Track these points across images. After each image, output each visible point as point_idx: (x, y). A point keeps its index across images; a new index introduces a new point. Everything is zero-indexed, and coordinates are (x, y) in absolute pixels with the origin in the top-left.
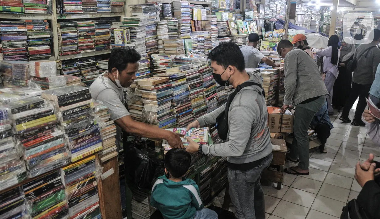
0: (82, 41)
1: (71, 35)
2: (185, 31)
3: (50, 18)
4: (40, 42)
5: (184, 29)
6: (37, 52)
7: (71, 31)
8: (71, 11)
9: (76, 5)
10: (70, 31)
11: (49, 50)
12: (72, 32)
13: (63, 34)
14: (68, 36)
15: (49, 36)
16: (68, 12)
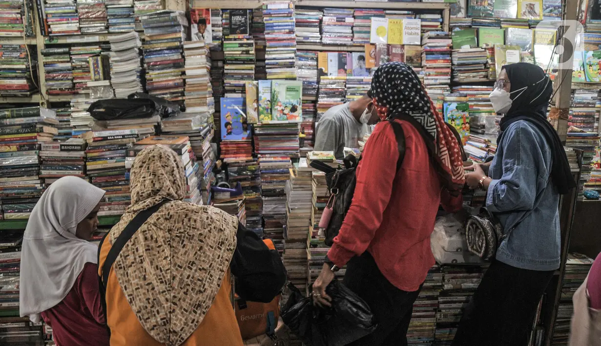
0: (80, 75)
1: (60, 66)
2: (277, 64)
3: (33, 42)
4: (14, 75)
5: (274, 59)
6: (8, 87)
7: (59, 60)
8: (59, 32)
9: (68, 23)
10: (56, 60)
11: (25, 85)
12: (62, 62)
13: (46, 64)
14: (56, 68)
15: (24, 67)
16: (55, 33)
